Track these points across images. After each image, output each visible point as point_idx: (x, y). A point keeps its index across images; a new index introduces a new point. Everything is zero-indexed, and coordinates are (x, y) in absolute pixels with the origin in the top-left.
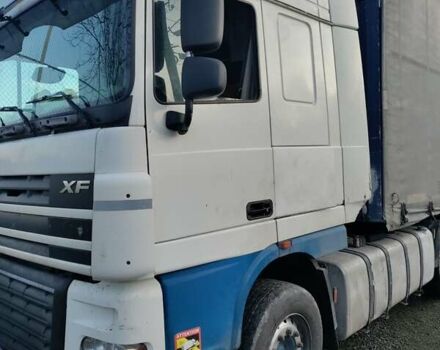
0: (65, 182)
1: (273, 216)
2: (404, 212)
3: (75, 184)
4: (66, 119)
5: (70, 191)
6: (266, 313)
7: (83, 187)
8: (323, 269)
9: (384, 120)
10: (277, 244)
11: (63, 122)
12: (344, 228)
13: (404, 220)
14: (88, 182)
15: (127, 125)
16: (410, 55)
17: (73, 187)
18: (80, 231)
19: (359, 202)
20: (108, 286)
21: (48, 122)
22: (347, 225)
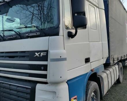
0: (36, 53)
1: (90, 62)
2: (114, 60)
3: (40, 54)
4: (36, 34)
5: (38, 56)
6: (89, 90)
7: (43, 55)
8: (100, 77)
9: (109, 35)
10: (91, 70)
11: (36, 35)
12: (103, 65)
13: (114, 62)
14: (46, 53)
15: (58, 35)
16: (114, 17)
17: (40, 55)
18: (42, 68)
19: (106, 58)
20: (51, 85)
21: (29, 34)
22: (103, 64)
